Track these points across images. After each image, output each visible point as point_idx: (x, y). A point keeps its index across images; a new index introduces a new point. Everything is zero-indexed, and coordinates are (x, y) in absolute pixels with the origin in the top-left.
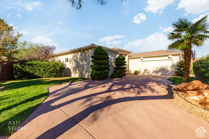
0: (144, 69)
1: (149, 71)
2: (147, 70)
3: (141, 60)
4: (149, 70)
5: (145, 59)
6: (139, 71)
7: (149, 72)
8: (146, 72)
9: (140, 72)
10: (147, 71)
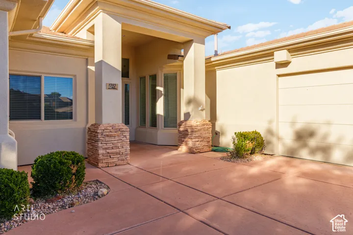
0: (293, 123)
1: (332, 139)
2: (312, 134)
3: (280, 65)
4: (325, 137)
5: (299, 62)
6: (263, 133)
7: (325, 150)
8: (305, 145)
9: (269, 143)
10: (313, 143)
